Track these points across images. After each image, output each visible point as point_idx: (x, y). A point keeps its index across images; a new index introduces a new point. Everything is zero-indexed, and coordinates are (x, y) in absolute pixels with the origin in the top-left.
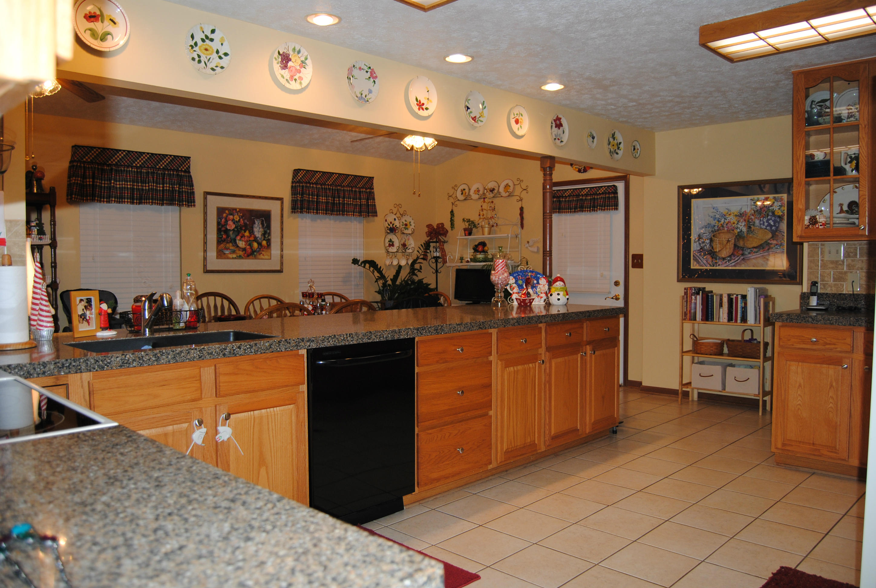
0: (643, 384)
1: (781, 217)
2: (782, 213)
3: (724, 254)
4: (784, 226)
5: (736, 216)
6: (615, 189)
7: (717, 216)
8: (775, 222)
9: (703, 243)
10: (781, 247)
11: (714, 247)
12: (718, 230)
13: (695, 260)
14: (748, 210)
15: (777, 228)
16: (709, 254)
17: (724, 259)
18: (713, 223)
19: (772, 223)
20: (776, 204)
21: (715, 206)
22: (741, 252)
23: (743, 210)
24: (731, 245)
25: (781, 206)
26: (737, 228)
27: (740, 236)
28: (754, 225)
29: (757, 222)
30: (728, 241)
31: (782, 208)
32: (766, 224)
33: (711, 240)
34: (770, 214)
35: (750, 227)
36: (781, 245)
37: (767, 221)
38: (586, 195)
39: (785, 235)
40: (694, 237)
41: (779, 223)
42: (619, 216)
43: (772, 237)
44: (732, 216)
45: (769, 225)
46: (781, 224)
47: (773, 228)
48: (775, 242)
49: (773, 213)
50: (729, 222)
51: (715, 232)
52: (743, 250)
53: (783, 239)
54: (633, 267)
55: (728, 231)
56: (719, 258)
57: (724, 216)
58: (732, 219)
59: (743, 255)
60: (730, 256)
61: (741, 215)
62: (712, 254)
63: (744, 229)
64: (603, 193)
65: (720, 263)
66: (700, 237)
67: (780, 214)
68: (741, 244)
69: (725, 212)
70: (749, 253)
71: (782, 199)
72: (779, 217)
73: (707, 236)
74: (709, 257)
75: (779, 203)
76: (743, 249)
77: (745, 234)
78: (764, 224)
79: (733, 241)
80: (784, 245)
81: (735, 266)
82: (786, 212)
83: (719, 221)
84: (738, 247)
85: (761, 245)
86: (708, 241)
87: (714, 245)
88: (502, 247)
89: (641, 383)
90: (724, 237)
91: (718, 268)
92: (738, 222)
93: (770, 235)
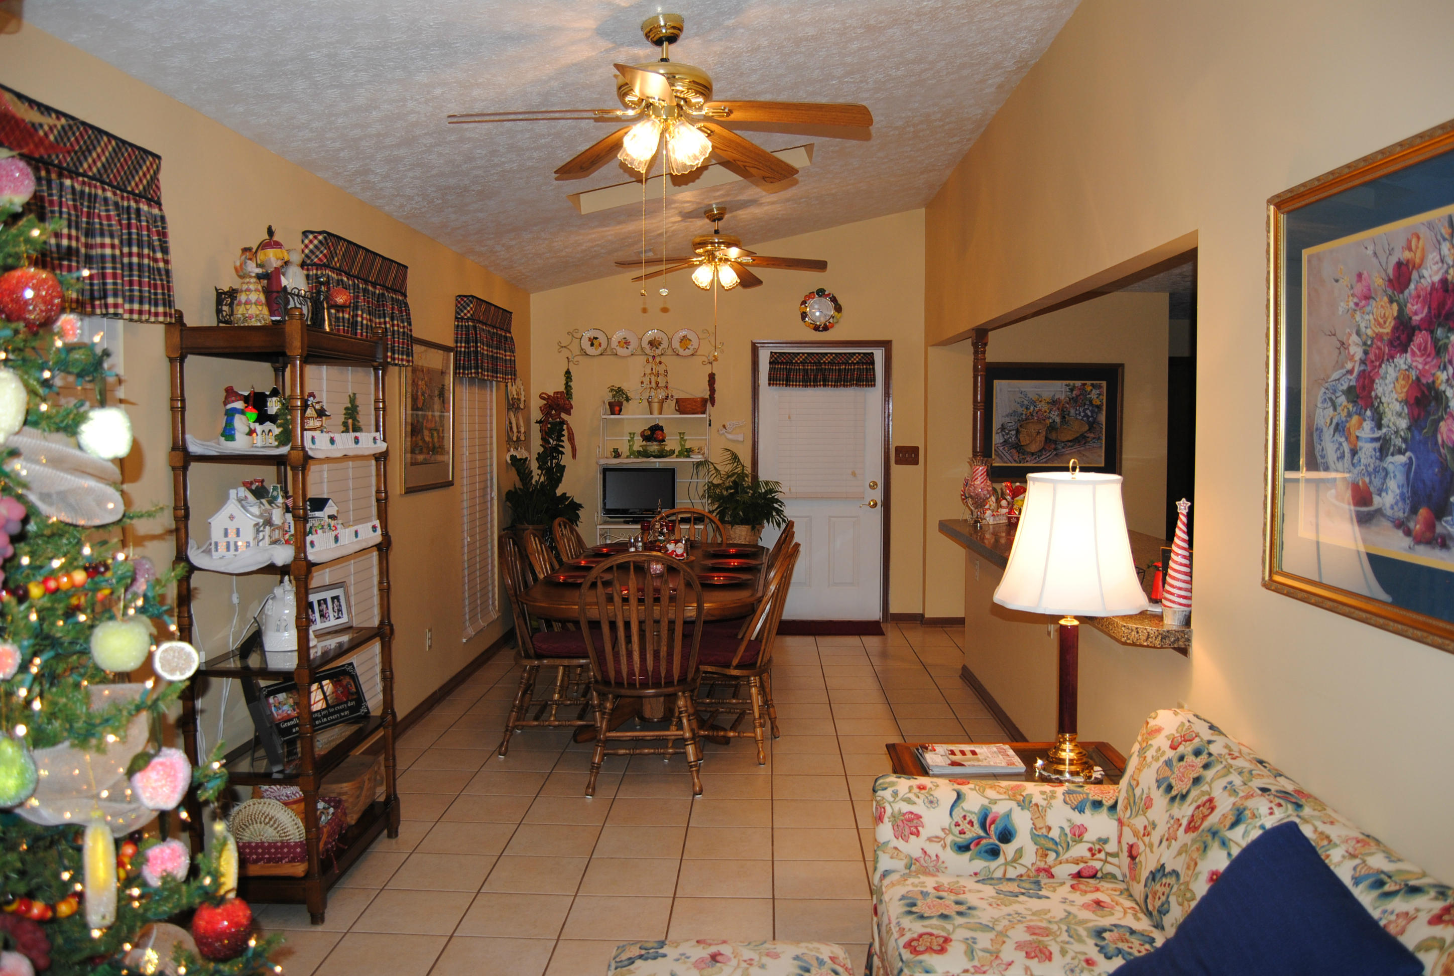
0: (927, 616)
1: (1099, 407)
3: (1034, 448)
4: (1102, 418)
5: (1048, 403)
6: (869, 360)
7: (1026, 402)
8: (1092, 412)
9: (1007, 434)
10: (1098, 441)
11: (1022, 439)
12: (1026, 419)
13: (998, 455)
14: (1062, 397)
15: (1095, 419)
16: (1016, 448)
17: (1033, 454)
18: (1020, 410)
19: (1089, 414)
20: (1094, 391)
21: (1023, 390)
22: (1053, 446)
23: (1056, 397)
24: (1041, 438)
25: (1099, 395)
26: (1049, 418)
27: (1052, 428)
28: (1068, 415)
29: (1072, 411)
30: (1038, 433)
31: (1101, 397)
32: (1082, 414)
33: (1018, 431)
34: (1088, 403)
35: (1064, 417)
36: (1099, 438)
37: (1084, 411)
38: (831, 363)
39: (1104, 427)
40: (996, 426)
41: (1097, 413)
42: (875, 394)
43: (1089, 430)
44: (1043, 403)
45: (1086, 415)
46: (1100, 415)
47: (1091, 419)
48: (1092, 435)
49: (1091, 401)
50: (1040, 410)
51: (1023, 422)
52: (1056, 444)
53: (1101, 432)
54: (897, 463)
55: (1039, 421)
56: (1028, 453)
57: (1033, 403)
58: (1044, 407)
59: (1055, 449)
60: (1040, 451)
61: (1054, 402)
62: (1018, 447)
63: (1058, 420)
64: (858, 363)
65: (1028, 459)
66: (1003, 428)
67: (1099, 403)
68: (1053, 436)
69: (1035, 398)
70: (1063, 448)
71: (1100, 387)
72: (1098, 407)
73: (1012, 424)
74: (1014, 451)
75: (1098, 392)
76: (1055, 442)
77: (1059, 425)
78: (1080, 414)
79: (1044, 433)
80: (1102, 439)
81: (1046, 462)
82: (1104, 401)
83: (1027, 409)
84: (1050, 440)
85: (1076, 438)
86: (1013, 432)
87: (1021, 437)
88: (684, 433)
89: (922, 615)
90: (1033, 428)
91: (1025, 465)
92: (1051, 410)
93: (1087, 427)
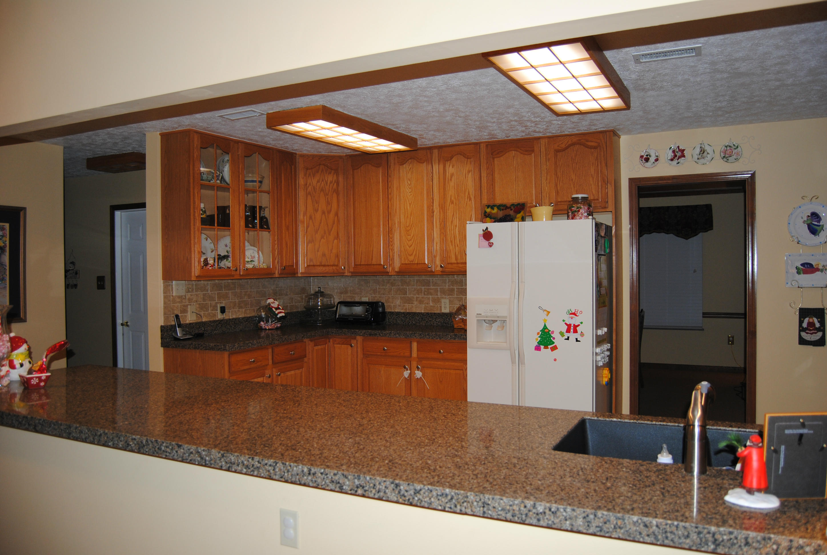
2: (3, 244)
4: (6, 259)
10: (3, 282)
31: (4, 239)
39: (8, 268)
46: (3, 256)
53: (5, 273)
71: (3, 229)
80: (6, 280)
82: (8, 243)
